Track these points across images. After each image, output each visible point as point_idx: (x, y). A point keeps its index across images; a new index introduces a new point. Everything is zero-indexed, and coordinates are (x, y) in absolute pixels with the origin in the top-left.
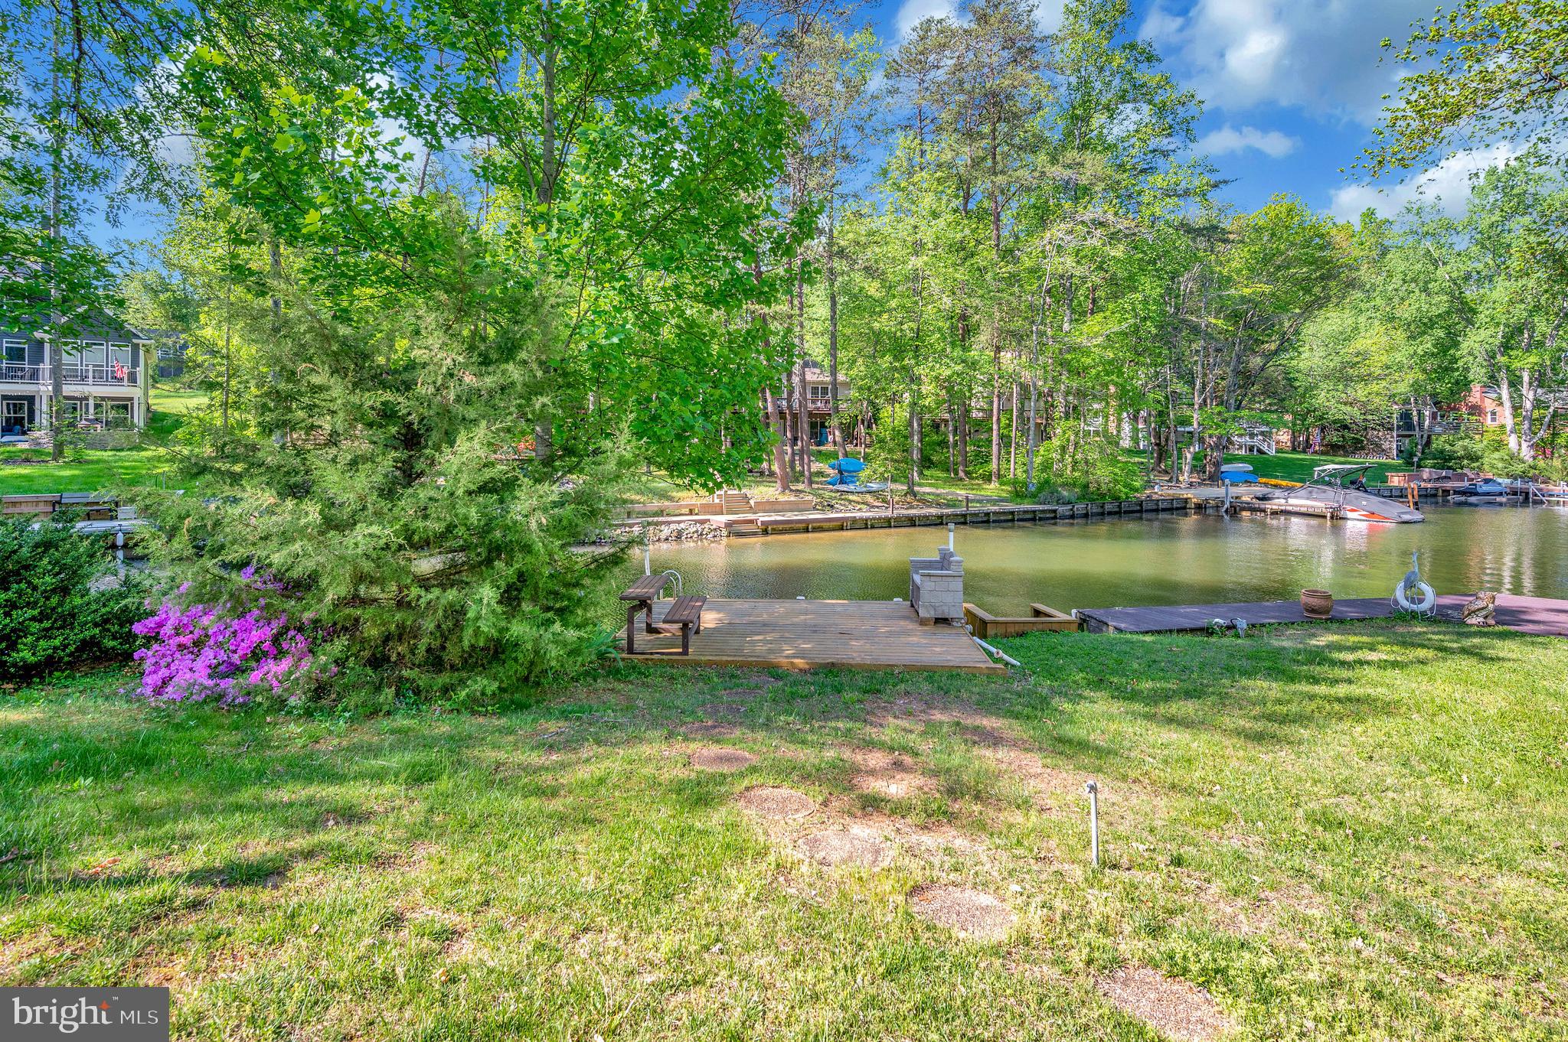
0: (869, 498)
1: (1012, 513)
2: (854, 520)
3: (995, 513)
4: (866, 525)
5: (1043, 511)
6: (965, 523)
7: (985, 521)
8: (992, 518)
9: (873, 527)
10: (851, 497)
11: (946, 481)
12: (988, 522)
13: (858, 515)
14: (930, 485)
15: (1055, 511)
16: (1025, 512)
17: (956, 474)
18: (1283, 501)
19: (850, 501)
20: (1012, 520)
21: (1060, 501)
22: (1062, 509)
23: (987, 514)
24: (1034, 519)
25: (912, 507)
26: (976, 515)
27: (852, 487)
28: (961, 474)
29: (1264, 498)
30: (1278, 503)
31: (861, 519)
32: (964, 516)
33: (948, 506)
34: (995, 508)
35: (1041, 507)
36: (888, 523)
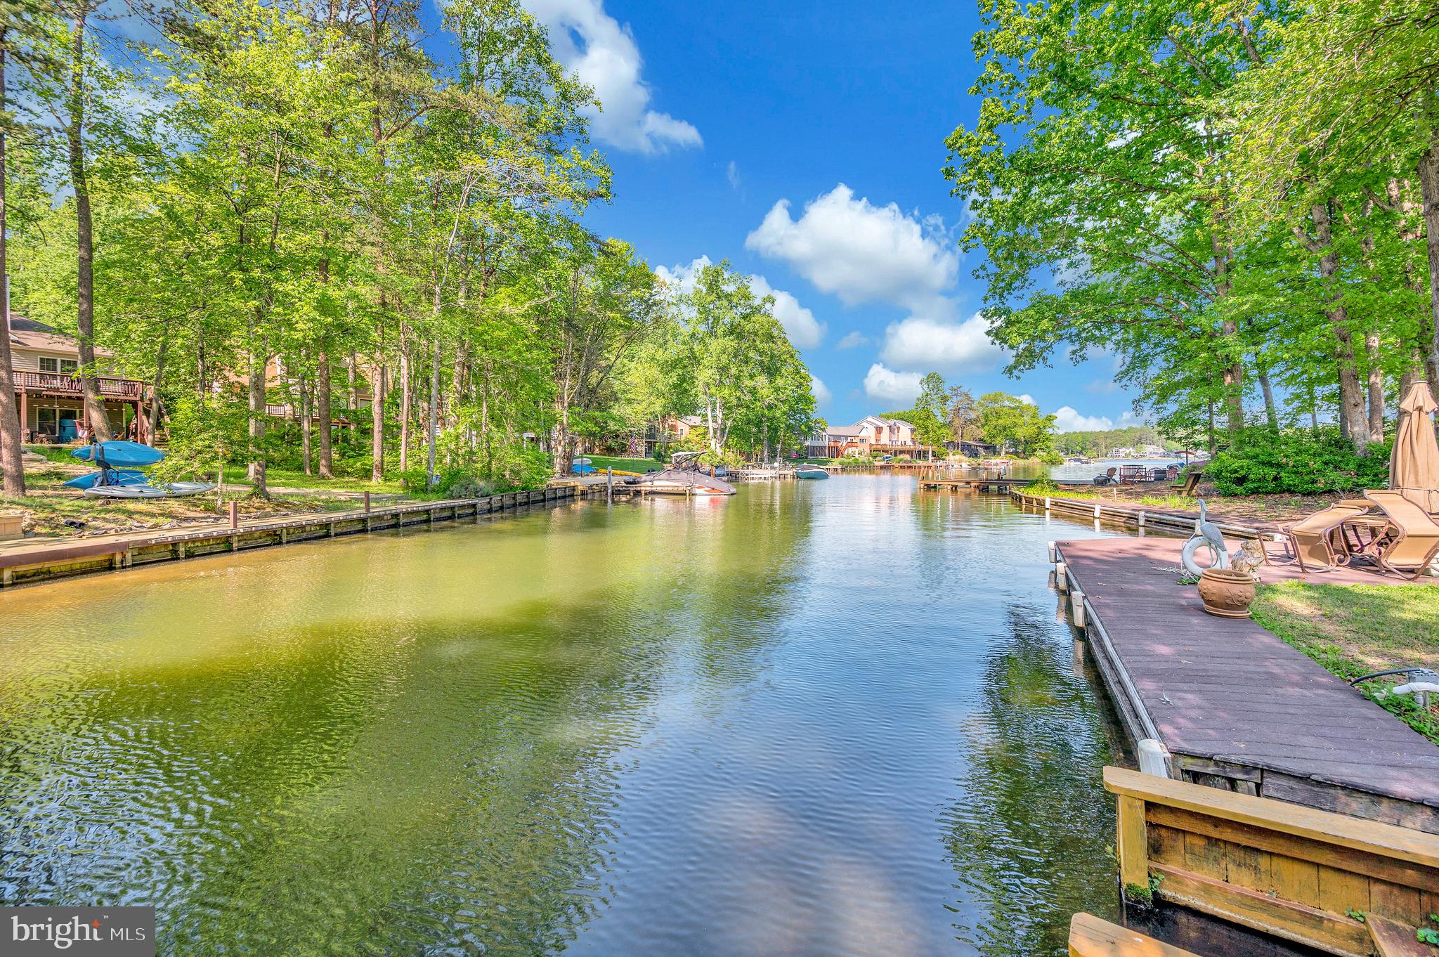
0: (174, 505)
1: (427, 512)
2: (144, 548)
3: (407, 513)
4: (173, 553)
5: (462, 507)
6: (364, 531)
7: (395, 525)
8: (402, 520)
9: (190, 556)
10: (131, 506)
11: (304, 480)
12: (396, 526)
13: (153, 536)
14: (284, 485)
15: (474, 506)
16: (442, 509)
17: (315, 469)
18: (649, 484)
19: (130, 514)
20: (428, 521)
21: (478, 493)
22: (482, 503)
23: (396, 516)
24: (451, 518)
25: (267, 515)
26: (380, 518)
27: (133, 490)
28: (323, 470)
29: (634, 483)
30: (645, 486)
31: (162, 544)
32: (364, 520)
33: (329, 510)
34: (404, 507)
35: (460, 502)
36: (225, 545)
